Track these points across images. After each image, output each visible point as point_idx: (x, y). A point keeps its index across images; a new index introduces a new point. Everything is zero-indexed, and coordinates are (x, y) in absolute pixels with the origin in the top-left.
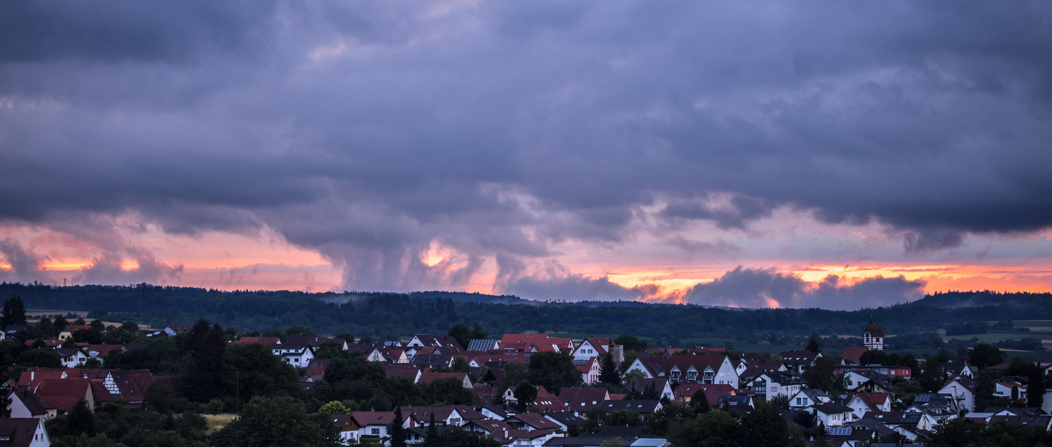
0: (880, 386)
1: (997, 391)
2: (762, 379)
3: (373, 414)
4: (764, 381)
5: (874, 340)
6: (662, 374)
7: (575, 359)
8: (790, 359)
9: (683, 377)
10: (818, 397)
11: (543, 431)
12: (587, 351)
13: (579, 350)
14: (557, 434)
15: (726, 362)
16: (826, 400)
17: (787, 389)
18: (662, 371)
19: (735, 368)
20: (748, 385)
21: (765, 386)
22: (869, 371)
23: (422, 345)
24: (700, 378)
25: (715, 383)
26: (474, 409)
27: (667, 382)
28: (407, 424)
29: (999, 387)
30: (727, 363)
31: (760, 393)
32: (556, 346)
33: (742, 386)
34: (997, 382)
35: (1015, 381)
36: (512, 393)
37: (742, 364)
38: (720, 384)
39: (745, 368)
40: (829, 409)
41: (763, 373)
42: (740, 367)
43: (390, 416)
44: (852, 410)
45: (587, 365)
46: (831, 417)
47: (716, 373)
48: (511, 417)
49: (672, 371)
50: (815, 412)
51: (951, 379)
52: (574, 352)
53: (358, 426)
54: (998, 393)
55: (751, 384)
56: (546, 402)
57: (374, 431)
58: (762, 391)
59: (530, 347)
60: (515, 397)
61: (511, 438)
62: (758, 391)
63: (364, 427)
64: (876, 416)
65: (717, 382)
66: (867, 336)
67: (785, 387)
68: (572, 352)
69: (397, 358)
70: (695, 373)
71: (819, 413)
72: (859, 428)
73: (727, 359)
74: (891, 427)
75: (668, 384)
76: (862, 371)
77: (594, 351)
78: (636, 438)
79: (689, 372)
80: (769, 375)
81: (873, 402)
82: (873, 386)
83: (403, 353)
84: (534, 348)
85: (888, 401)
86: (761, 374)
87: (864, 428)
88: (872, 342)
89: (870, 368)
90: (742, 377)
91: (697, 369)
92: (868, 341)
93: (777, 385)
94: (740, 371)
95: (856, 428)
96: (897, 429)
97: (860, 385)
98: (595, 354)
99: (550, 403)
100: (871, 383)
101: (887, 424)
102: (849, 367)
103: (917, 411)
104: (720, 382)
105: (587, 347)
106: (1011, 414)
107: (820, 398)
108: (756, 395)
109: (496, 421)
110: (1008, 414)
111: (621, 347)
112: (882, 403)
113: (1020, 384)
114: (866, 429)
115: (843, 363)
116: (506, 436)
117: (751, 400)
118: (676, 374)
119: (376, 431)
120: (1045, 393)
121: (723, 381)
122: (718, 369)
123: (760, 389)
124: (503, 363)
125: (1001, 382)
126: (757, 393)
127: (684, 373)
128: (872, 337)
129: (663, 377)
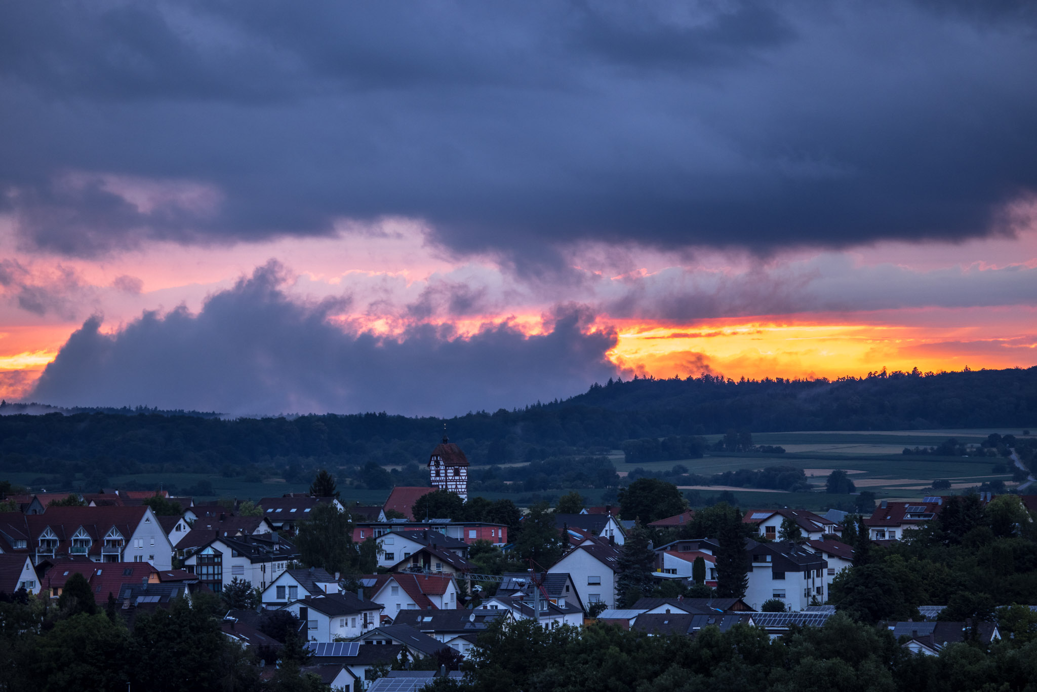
0: (443, 561)
2: (215, 550)
4: (218, 555)
5: (450, 472)
6: (22, 545)
8: (279, 510)
9: (63, 550)
10: (318, 584)
15: (147, 520)
16: (332, 588)
17: (264, 569)
18: (22, 540)
19: (167, 531)
20: (188, 563)
21: (220, 564)
22: (425, 533)
24: (95, 552)
25: (126, 560)
27: (28, 561)
29: (670, 560)
30: (149, 523)
31: (211, 578)
33: (177, 563)
34: (665, 549)
35: (700, 547)
37: (183, 522)
38: (136, 563)
39: (188, 530)
41: (218, 537)
42: (178, 529)
44: (382, 607)
46: (337, 621)
47: (127, 541)
49: (40, 538)
50: (304, 612)
51: (578, 545)
54: (668, 571)
55: (193, 561)
58: (214, 574)
62: (208, 574)
64: (419, 619)
65: (129, 558)
66: (437, 464)
67: (259, 565)
70: (87, 542)
71: (312, 614)
72: (379, 643)
73: (149, 514)
74: (447, 639)
75: (31, 566)
76: (412, 533)
79: (76, 541)
80: (228, 542)
81: (422, 591)
82: (427, 562)
85: (452, 587)
86: (214, 541)
87: (389, 642)
88: (446, 476)
89: (430, 525)
90: (180, 547)
91: (90, 533)
92: (438, 474)
93: (244, 560)
94: (176, 537)
95: (375, 643)
96: (452, 641)
97: (406, 558)
100: (425, 555)
101: (437, 633)
102: (391, 525)
103: (501, 607)
104: (136, 557)
106: (674, 611)
107: (321, 585)
108: (201, 582)
110: (668, 611)
112: (441, 594)
113: (710, 553)
114: (394, 643)
115: (382, 517)
117: (187, 591)
118: (49, 545)
120: (751, 571)
121: (141, 557)
122: (132, 532)
123: (211, 570)
125: (674, 550)
126: (204, 578)
127: (65, 542)
128: (447, 466)
129: (22, 551)
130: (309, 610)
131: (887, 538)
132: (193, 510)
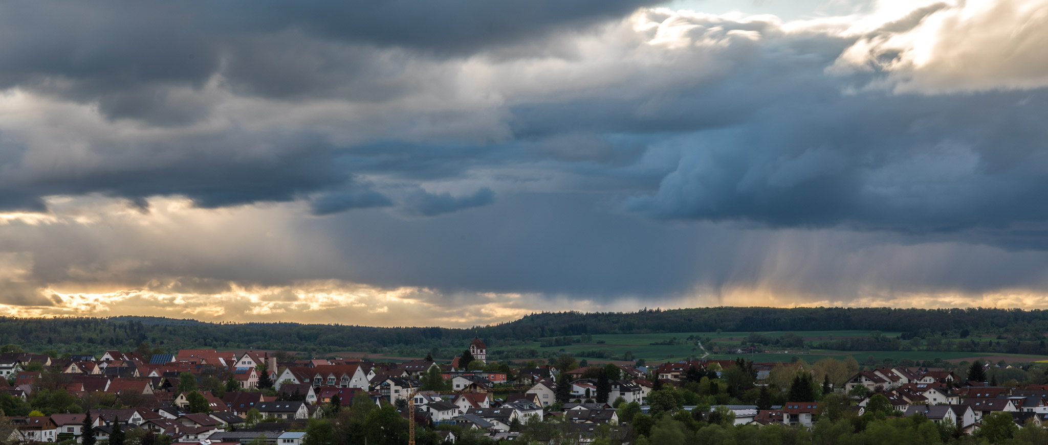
0: (482, 387)
1: (574, 390)
2: (388, 383)
3: (68, 417)
4: (389, 385)
5: (479, 351)
6: (307, 381)
7: (237, 369)
8: (411, 367)
9: (324, 383)
10: (432, 397)
11: (207, 427)
12: (247, 363)
13: (240, 362)
14: (218, 429)
15: (359, 370)
16: (438, 399)
17: (407, 391)
18: (308, 378)
19: (366, 375)
20: (376, 388)
21: (390, 389)
22: (473, 376)
23: (113, 359)
24: (337, 383)
25: (350, 387)
26: (153, 410)
27: (311, 387)
28: (96, 423)
29: (576, 387)
30: (359, 372)
31: (386, 394)
32: (222, 358)
33: (371, 389)
34: (573, 383)
35: (588, 382)
36: (184, 397)
37: (372, 371)
38: (354, 388)
39: (374, 375)
40: (440, 407)
41: (388, 378)
42: (371, 374)
43: (82, 417)
44: (458, 407)
45: (246, 374)
46: (441, 413)
47: (351, 379)
48: (182, 416)
49: (315, 378)
50: (428, 409)
51: (538, 381)
52: (236, 363)
53: (56, 426)
54: (575, 392)
55: (378, 387)
56: (213, 405)
57: (69, 429)
59: (201, 360)
60: (187, 400)
61: (181, 433)
62: (384, 393)
63: (61, 426)
64: (477, 412)
65: (351, 386)
66: (473, 347)
67: (406, 389)
68: (235, 363)
69: (92, 370)
70: (334, 379)
71: (432, 410)
72: (462, 421)
73: (359, 368)
74: (488, 420)
75: (312, 389)
76: (468, 376)
77: (253, 362)
78: (283, 431)
79: (329, 379)
80: (393, 380)
81: (475, 399)
82: (475, 388)
83: (96, 366)
84: (204, 361)
85: (487, 399)
86: (386, 380)
87: (466, 421)
88: (477, 353)
89: (474, 373)
90: (372, 382)
91: (335, 376)
92: (473, 352)
93: (399, 388)
94: (370, 377)
95: (460, 422)
96: (493, 422)
97: (466, 387)
98: (254, 365)
99: (216, 405)
100: (474, 386)
101: (485, 417)
102: (458, 373)
103: (510, 407)
104: (354, 386)
105: (246, 359)
106: (583, 408)
107: (433, 398)
108: (382, 396)
109: (170, 420)
110: (580, 409)
111: (275, 359)
112: (483, 401)
113: (592, 384)
114: (468, 422)
115: (453, 370)
116: (177, 432)
117: (378, 400)
118: (318, 380)
119: (71, 430)
120: (611, 392)
121: (356, 386)
122: (353, 376)
123: (386, 391)
124: (178, 373)
125: (577, 383)
126: (383, 394)
127: (325, 379)
128: (477, 349)
129: (308, 383)
130: (431, 408)
131: (665, 378)
132: (375, 366)
